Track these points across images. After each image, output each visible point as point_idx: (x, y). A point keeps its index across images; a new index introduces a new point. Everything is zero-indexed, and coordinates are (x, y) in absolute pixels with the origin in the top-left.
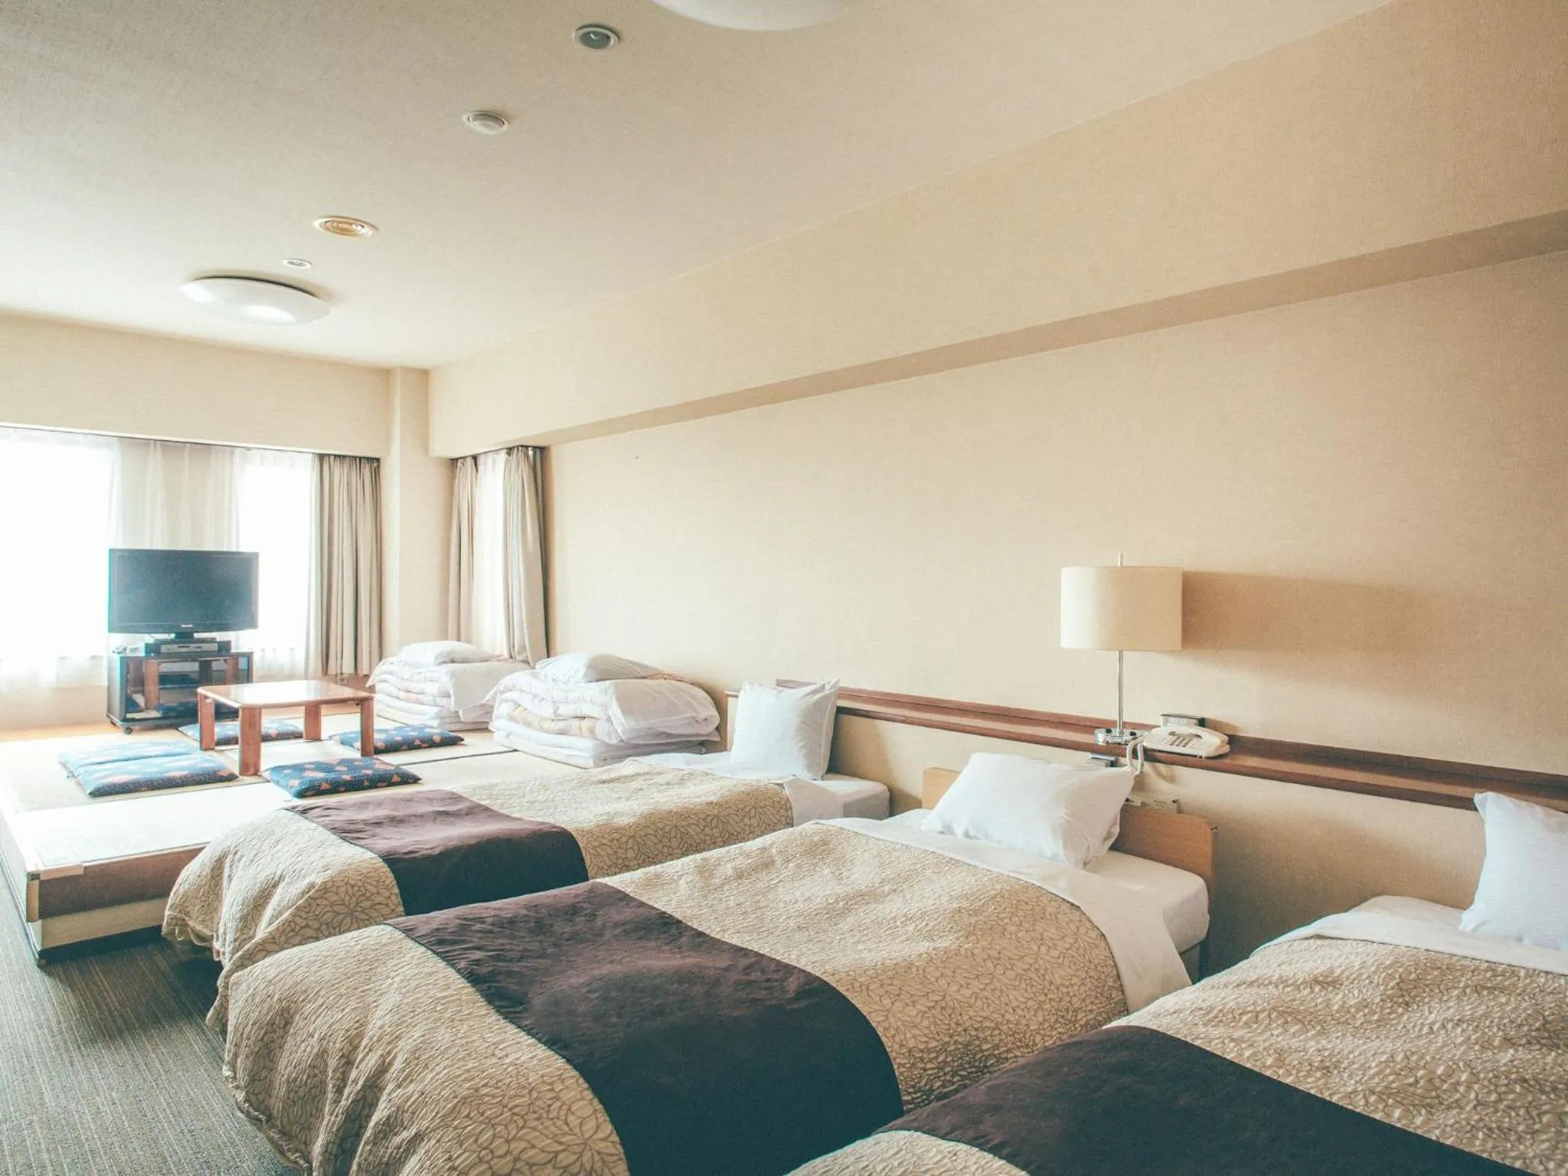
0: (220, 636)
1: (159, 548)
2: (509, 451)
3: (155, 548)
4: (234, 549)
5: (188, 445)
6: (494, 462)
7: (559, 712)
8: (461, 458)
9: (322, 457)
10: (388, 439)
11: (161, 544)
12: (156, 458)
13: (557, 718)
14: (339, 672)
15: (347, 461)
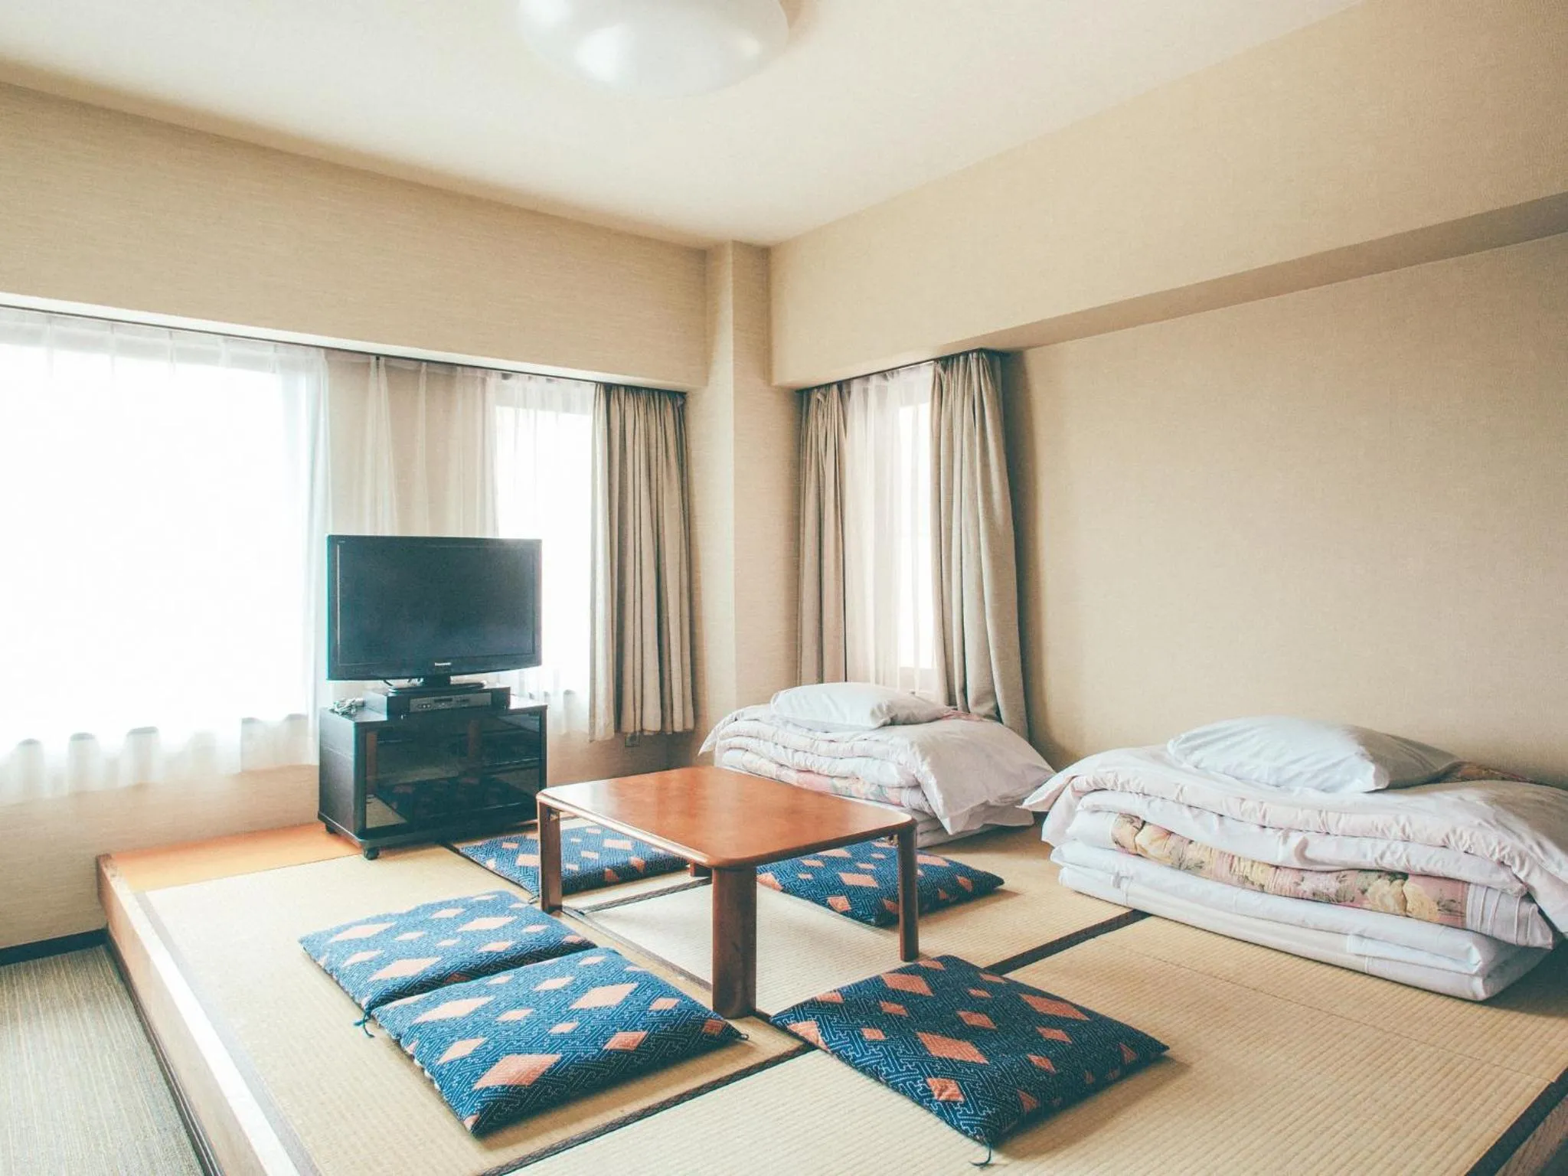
0: (491, 680)
1: (388, 533)
2: (946, 362)
3: (379, 534)
4: (489, 535)
5: (424, 364)
6: (865, 391)
7: (1309, 854)
8: (819, 387)
9: (609, 388)
10: (705, 360)
11: (387, 527)
12: (378, 385)
13: (1307, 865)
14: (638, 728)
15: (643, 395)
